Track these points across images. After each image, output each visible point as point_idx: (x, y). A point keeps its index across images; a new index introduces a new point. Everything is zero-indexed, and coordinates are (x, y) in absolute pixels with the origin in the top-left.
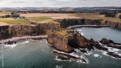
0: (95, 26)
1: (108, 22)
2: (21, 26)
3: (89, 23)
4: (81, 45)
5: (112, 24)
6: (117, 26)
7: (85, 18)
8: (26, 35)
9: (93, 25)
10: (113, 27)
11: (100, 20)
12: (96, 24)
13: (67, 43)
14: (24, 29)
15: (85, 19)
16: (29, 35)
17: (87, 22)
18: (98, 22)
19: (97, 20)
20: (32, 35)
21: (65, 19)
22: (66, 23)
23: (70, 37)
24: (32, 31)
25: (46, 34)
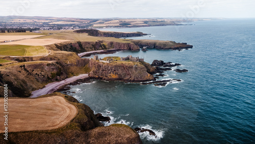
1: (115, 44)
3: (91, 48)
6: (130, 48)
9: (98, 50)
10: (125, 49)
12: (100, 48)
14: (34, 72)
17: (87, 46)
20: (57, 80)
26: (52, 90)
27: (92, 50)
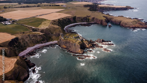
0: (85, 23)
1: (95, 19)
2: (28, 35)
3: (80, 21)
4: (87, 47)
5: (98, 21)
6: (102, 23)
7: (75, 15)
8: (36, 44)
9: (83, 22)
10: (99, 23)
11: (88, 16)
12: (85, 21)
13: (80, 47)
14: (33, 38)
15: (75, 17)
16: (39, 43)
17: (78, 19)
18: (87, 18)
19: (86, 18)
20: (42, 43)
21: (59, 19)
22: (62, 24)
23: (80, 42)
24: (41, 39)
25: (52, 39)
26: (36, 48)
27: (80, 22)
